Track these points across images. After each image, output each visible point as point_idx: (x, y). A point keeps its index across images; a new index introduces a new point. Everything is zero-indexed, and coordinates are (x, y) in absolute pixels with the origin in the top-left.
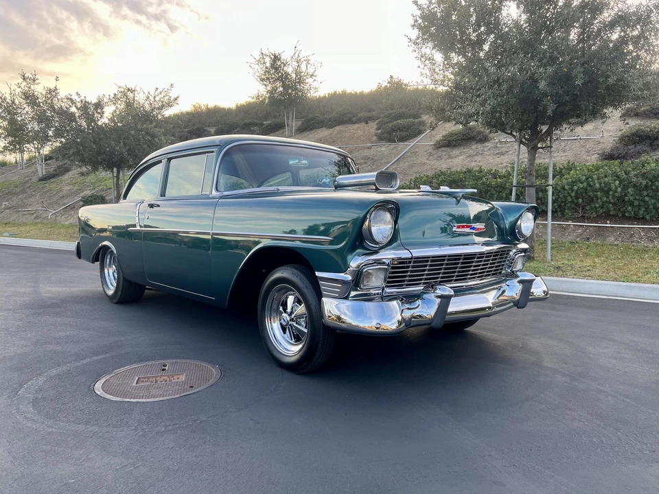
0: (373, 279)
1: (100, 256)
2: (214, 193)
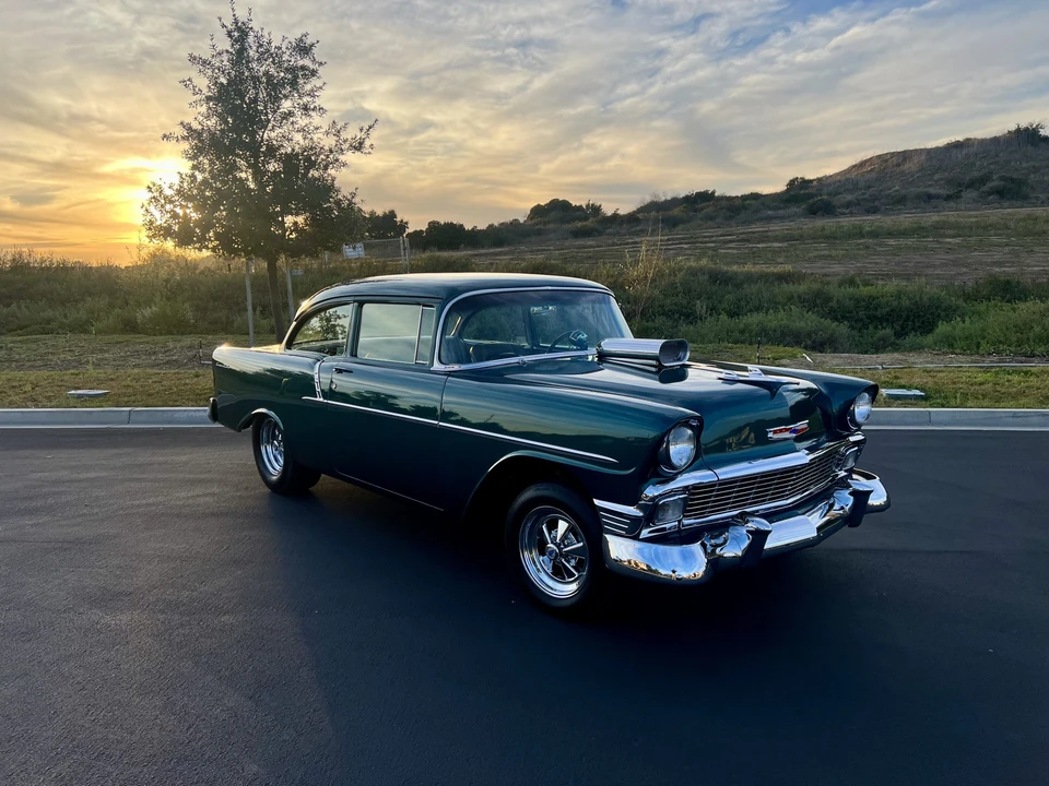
0: (670, 512)
2: (437, 366)
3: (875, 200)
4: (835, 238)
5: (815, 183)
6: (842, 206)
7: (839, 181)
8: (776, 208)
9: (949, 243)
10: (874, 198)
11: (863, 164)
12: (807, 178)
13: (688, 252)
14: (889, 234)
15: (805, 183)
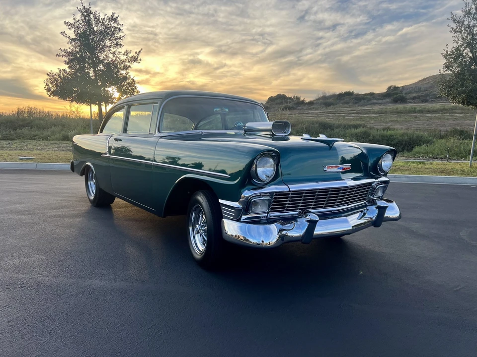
0: (259, 207)
1: (85, 172)
2: (157, 134)
3: (427, 96)
4: (402, 113)
5: (401, 88)
6: (411, 99)
7: (412, 88)
8: (378, 99)
9: (457, 116)
10: (427, 95)
11: (424, 80)
12: (397, 86)
13: (331, 117)
14: (428, 111)
15: (396, 88)
